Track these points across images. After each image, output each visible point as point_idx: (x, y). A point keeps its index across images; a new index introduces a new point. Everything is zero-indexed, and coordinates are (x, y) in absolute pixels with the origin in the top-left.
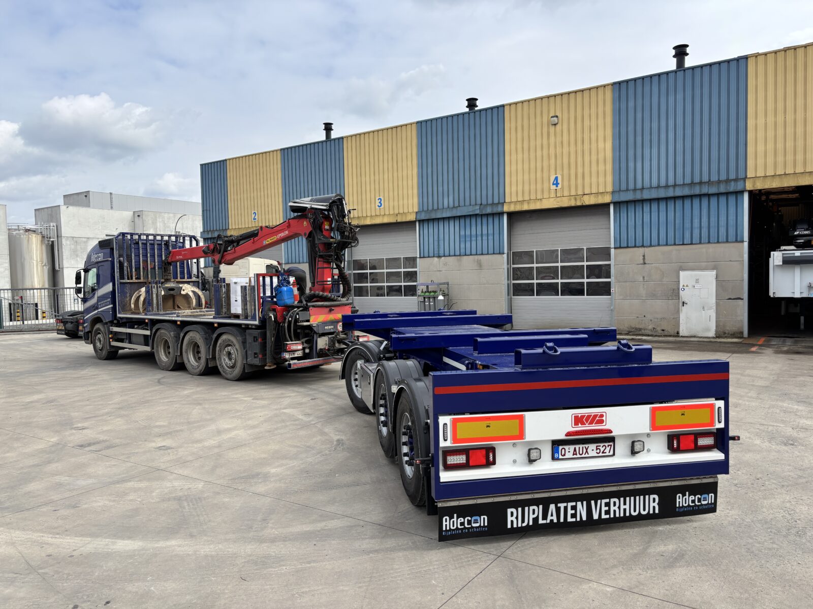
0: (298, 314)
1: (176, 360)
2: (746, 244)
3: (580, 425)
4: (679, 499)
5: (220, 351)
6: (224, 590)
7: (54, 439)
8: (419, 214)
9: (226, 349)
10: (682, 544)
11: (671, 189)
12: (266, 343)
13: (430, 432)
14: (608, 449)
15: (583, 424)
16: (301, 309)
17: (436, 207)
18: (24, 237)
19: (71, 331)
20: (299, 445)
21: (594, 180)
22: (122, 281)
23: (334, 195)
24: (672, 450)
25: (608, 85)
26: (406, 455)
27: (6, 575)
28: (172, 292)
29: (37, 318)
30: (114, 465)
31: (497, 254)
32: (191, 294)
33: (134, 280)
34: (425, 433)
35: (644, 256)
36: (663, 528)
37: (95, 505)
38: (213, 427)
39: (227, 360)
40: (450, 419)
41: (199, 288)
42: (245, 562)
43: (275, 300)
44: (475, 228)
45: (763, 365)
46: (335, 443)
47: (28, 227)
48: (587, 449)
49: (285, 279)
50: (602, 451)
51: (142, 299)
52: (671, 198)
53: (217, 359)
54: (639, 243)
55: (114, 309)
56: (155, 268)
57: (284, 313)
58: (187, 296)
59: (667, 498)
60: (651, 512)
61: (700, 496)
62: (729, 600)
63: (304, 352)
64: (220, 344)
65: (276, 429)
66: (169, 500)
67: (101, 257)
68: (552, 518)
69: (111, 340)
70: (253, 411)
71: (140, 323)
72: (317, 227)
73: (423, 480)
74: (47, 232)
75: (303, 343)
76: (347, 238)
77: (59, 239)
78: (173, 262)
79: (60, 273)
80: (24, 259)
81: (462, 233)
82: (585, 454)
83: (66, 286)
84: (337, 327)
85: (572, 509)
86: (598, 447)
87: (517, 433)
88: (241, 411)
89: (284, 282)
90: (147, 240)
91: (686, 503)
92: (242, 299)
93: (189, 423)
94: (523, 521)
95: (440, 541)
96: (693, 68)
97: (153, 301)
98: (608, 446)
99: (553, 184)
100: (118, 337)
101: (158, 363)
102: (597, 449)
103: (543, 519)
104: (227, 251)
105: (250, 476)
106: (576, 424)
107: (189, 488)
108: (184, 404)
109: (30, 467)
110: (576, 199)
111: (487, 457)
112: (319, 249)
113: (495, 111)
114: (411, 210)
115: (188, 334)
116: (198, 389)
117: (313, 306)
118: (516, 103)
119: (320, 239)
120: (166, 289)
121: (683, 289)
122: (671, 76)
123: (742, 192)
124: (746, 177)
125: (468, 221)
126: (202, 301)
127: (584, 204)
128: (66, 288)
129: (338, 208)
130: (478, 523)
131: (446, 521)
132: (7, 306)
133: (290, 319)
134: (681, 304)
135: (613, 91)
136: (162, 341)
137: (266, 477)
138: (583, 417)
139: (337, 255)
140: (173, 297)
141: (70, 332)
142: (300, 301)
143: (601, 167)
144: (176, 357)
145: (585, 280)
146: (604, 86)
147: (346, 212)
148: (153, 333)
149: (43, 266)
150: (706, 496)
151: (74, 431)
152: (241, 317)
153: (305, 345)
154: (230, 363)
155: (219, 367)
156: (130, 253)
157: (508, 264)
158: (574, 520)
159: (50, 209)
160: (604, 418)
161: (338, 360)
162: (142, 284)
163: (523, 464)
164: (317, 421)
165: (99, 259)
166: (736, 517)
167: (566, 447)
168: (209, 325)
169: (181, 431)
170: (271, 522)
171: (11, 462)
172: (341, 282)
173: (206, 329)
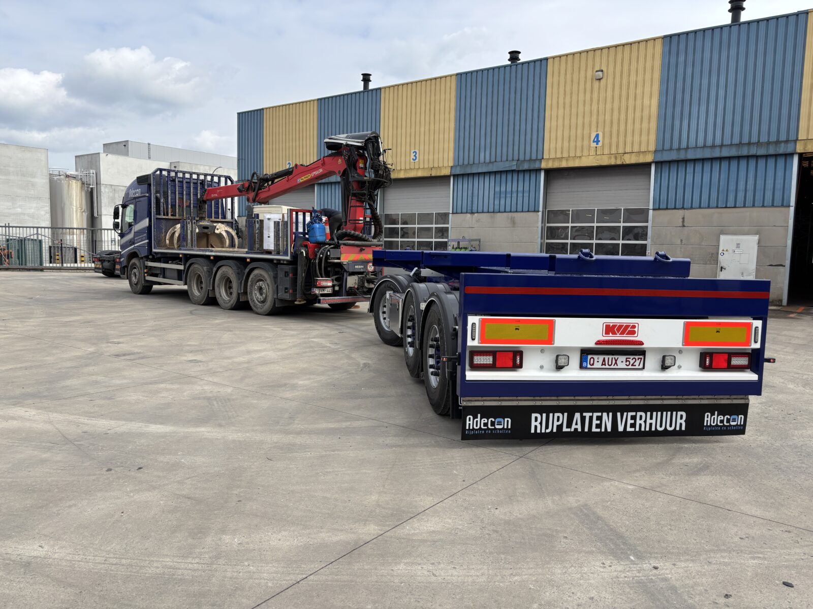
0: (329, 251)
1: (208, 294)
2: (792, 210)
3: (611, 335)
4: (708, 417)
5: (252, 285)
6: (251, 466)
7: (92, 349)
8: (453, 169)
9: (258, 284)
10: (708, 458)
11: (718, 149)
12: (296, 278)
13: (458, 335)
14: (638, 362)
15: (614, 333)
16: (332, 246)
17: (471, 162)
18: (65, 182)
19: (108, 269)
20: (326, 365)
21: (636, 138)
22: (158, 216)
23: (370, 132)
24: (704, 367)
25: (658, 38)
26: (431, 367)
27: (44, 444)
28: (206, 231)
29: (76, 262)
30: (147, 371)
31: (532, 212)
32: (224, 234)
33: (170, 217)
34: (453, 339)
35: (683, 218)
36: (687, 445)
37: (129, 398)
38: (243, 348)
39: (258, 295)
40: (479, 319)
41: (232, 228)
42: (271, 447)
43: (307, 236)
44: (510, 185)
45: (800, 328)
46: (362, 365)
47: (69, 173)
48: (616, 361)
49: (317, 216)
50: (631, 364)
51: (177, 235)
52: (716, 159)
53: (248, 293)
54: (679, 205)
55: (150, 244)
56: (190, 206)
57: (316, 250)
58: (220, 236)
59: (695, 416)
60: (678, 429)
61: (729, 417)
62: (754, 503)
63: (334, 290)
64: (252, 279)
65: (304, 352)
66: (199, 398)
67: (138, 192)
68: (576, 427)
69: (146, 275)
70: (282, 338)
71: (174, 258)
72: (352, 165)
73: (449, 386)
74: (87, 179)
75: (333, 280)
76: (381, 177)
77: (98, 186)
78: (208, 200)
79: (98, 221)
80: (64, 204)
81: (497, 189)
82: (614, 365)
83: (104, 227)
84: (367, 267)
85: (597, 420)
86: (628, 360)
87: (546, 338)
88: (270, 338)
89: (316, 218)
90: (184, 178)
91: (714, 423)
92: (274, 234)
93: (220, 344)
94: (547, 427)
95: (463, 439)
96: (749, 23)
97: (187, 236)
98: (638, 359)
99: (594, 142)
100: (152, 272)
101: (191, 297)
102: (626, 361)
103: (567, 427)
104: (261, 189)
105: (276, 385)
106: (607, 333)
107: (219, 392)
108: (215, 330)
109: (68, 368)
110: (616, 158)
111: (515, 360)
112: (352, 187)
113: (538, 64)
114: (446, 164)
115: (221, 268)
116: (229, 320)
117: (344, 244)
118: (560, 57)
119: (354, 176)
120: (199, 227)
121: (722, 254)
122: (726, 30)
123: (792, 155)
124: (797, 140)
125: (504, 177)
126: (235, 242)
127: (624, 163)
128: (104, 229)
129: (373, 146)
130: (501, 425)
131: (470, 421)
132: (47, 248)
133: (321, 256)
134: (719, 269)
135: (663, 44)
136: (195, 276)
137: (294, 387)
138: (614, 326)
139: (370, 195)
140: (207, 235)
141: (107, 271)
142: (332, 239)
143: (645, 125)
144: (208, 292)
145: (621, 242)
146: (654, 39)
147: (382, 151)
148: (186, 267)
149: (83, 212)
150: (735, 417)
151: (110, 345)
152: (273, 253)
153: (335, 283)
154: (261, 298)
155: (250, 302)
156: (166, 190)
157: (542, 223)
158: (598, 430)
159: (90, 157)
160: (636, 329)
161: (367, 299)
162: (177, 221)
163: (550, 370)
164: (344, 349)
165: (137, 195)
166: (764, 441)
167: (596, 357)
168: (242, 260)
169: (212, 349)
170: (297, 419)
171: (50, 364)
172: (373, 223)
173: (238, 264)
